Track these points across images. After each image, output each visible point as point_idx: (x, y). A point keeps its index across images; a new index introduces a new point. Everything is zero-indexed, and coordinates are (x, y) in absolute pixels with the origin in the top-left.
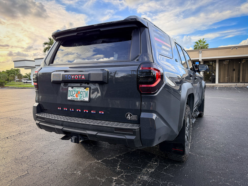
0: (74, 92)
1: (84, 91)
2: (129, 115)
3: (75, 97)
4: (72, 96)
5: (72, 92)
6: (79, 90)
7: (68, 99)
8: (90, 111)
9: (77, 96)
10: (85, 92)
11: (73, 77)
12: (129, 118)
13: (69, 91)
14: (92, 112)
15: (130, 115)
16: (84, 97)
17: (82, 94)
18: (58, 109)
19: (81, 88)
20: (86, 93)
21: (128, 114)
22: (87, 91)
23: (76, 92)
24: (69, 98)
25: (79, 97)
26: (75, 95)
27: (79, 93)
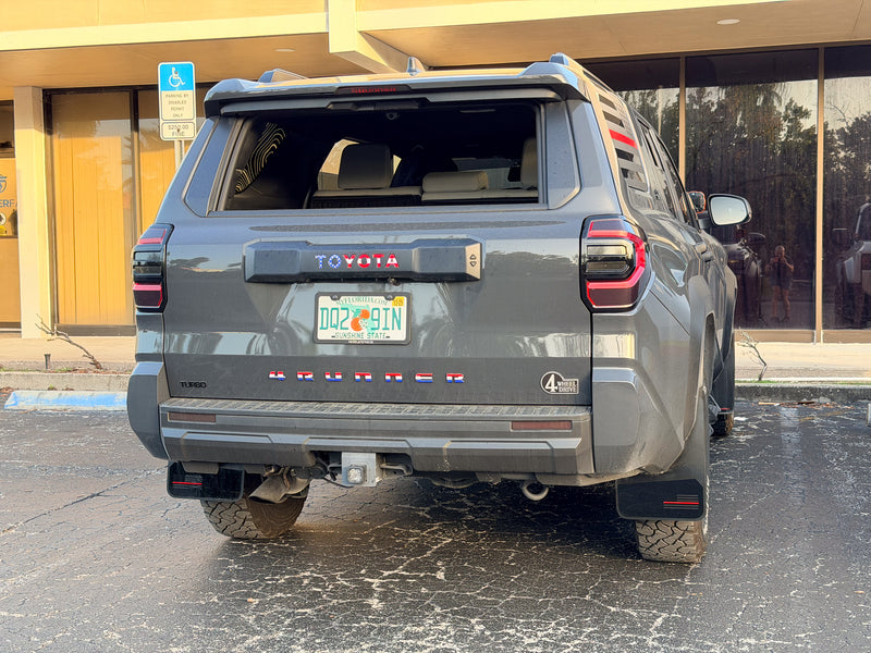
0: (343, 314)
1: (386, 309)
2: (552, 379)
3: (351, 330)
4: (336, 327)
5: (335, 312)
6: (365, 304)
7: (320, 337)
8: (409, 377)
9: (356, 326)
10: (390, 313)
11: (349, 261)
12: (553, 388)
13: (322, 309)
14: (418, 378)
15: (558, 379)
16: (386, 329)
17: (378, 320)
18: (272, 376)
19: (374, 298)
20: (394, 315)
21: (548, 377)
22: (400, 306)
23: (351, 315)
24: (324, 335)
25: (364, 331)
26: (348, 324)
27: (365, 314)
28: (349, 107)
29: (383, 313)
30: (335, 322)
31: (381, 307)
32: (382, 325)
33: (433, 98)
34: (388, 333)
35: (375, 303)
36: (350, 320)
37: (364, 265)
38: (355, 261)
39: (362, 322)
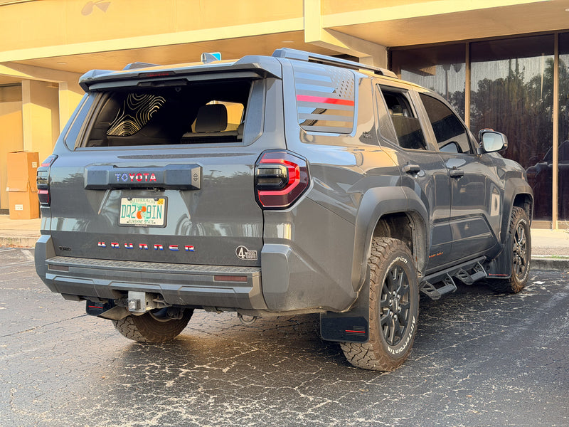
0: (133, 209)
1: (154, 206)
2: (242, 250)
3: (137, 219)
4: (129, 216)
5: (129, 207)
6: (144, 203)
8: (166, 247)
9: (139, 216)
10: (156, 208)
11: (132, 177)
12: (243, 256)
13: (123, 206)
14: (171, 248)
15: (245, 250)
16: (154, 218)
17: (150, 213)
18: (99, 245)
19: (149, 199)
20: (158, 210)
21: (239, 249)
22: (161, 205)
23: (137, 209)
24: (123, 221)
25: (143, 219)
26: (135, 215)
27: (144, 209)
28: (149, 85)
29: (152, 208)
30: (129, 213)
31: (152, 205)
32: (152, 216)
33: (190, 79)
34: (155, 220)
35: (149, 202)
36: (136, 212)
37: (139, 180)
38: (135, 177)
39: (143, 214)
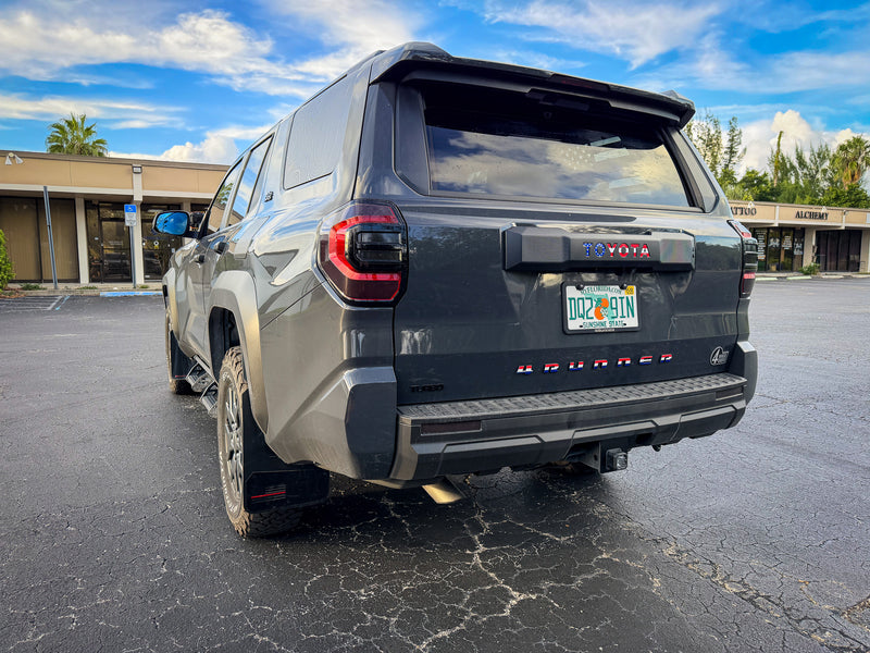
0: (588, 303)
1: (622, 298)
3: (595, 320)
4: (584, 316)
5: (581, 301)
6: (603, 293)
7: (570, 328)
8: (636, 360)
9: (599, 316)
10: (624, 301)
11: (612, 250)
12: (716, 361)
13: (570, 299)
14: (642, 361)
15: (720, 353)
16: (623, 317)
17: (616, 308)
18: (520, 371)
19: (612, 287)
20: (628, 304)
21: (717, 350)
22: (631, 294)
23: (594, 303)
24: (573, 325)
25: (606, 319)
26: (593, 313)
27: (605, 303)
29: (619, 301)
30: (581, 312)
31: (618, 296)
32: (620, 314)
34: (625, 320)
35: (611, 292)
36: (593, 309)
37: (623, 253)
38: (616, 251)
39: (603, 311)
